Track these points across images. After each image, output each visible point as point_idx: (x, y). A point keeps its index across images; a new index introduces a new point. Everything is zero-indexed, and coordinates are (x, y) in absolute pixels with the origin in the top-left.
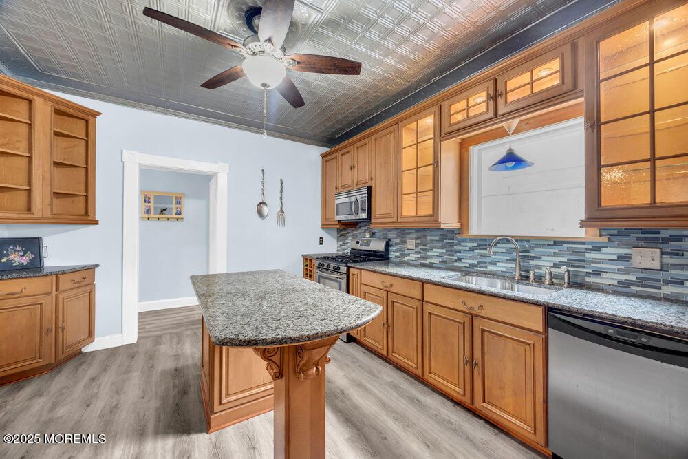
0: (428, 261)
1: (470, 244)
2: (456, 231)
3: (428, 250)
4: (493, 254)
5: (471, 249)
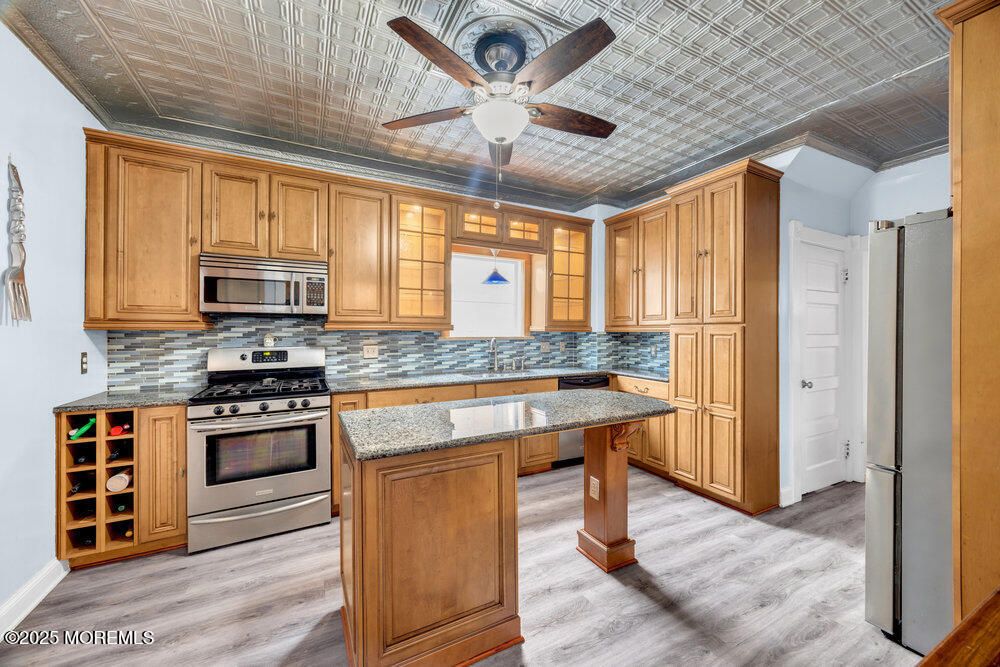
1: (451, 346)
2: (436, 334)
3: (400, 357)
4: (471, 353)
5: (452, 351)
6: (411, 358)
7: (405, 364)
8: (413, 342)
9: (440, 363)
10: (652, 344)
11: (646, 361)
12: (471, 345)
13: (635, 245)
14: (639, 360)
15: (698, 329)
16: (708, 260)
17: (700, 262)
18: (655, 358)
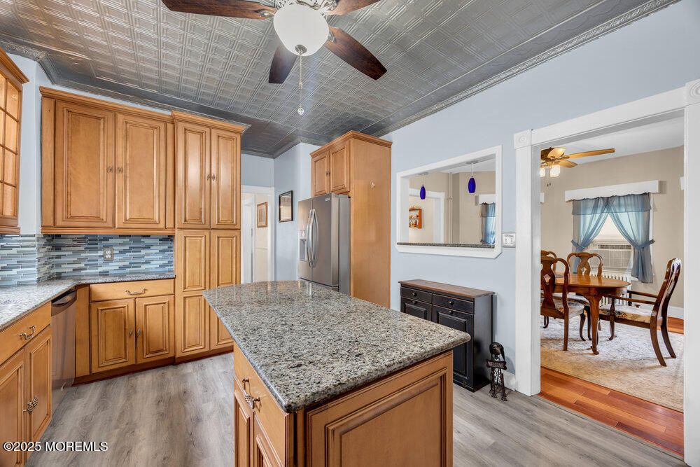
10: (107, 246)
11: (95, 266)
13: (111, 141)
14: (82, 265)
15: (207, 233)
16: (214, 182)
17: (208, 183)
18: (111, 260)
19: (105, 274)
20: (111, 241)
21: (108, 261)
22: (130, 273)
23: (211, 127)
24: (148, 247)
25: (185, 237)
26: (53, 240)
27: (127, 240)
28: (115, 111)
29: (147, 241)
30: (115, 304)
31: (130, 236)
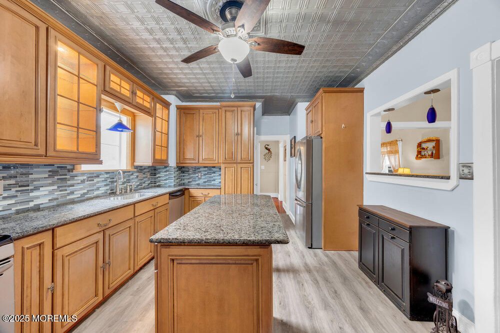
0: (31, 204)
1: (81, 178)
2: (69, 167)
3: (32, 191)
4: (98, 182)
5: (83, 182)
6: (44, 191)
7: (37, 197)
8: (47, 176)
9: (72, 193)
10: (199, 172)
11: (195, 181)
12: (98, 176)
13: (198, 123)
14: (191, 180)
15: (235, 165)
16: (239, 137)
17: (236, 137)
18: (201, 179)
19: (198, 184)
20: (201, 169)
21: (200, 179)
22: (208, 185)
23: (237, 107)
24: (214, 173)
25: (225, 168)
26: (182, 169)
27: (206, 169)
28: (198, 109)
29: (214, 169)
30: (198, 199)
31: (207, 167)
